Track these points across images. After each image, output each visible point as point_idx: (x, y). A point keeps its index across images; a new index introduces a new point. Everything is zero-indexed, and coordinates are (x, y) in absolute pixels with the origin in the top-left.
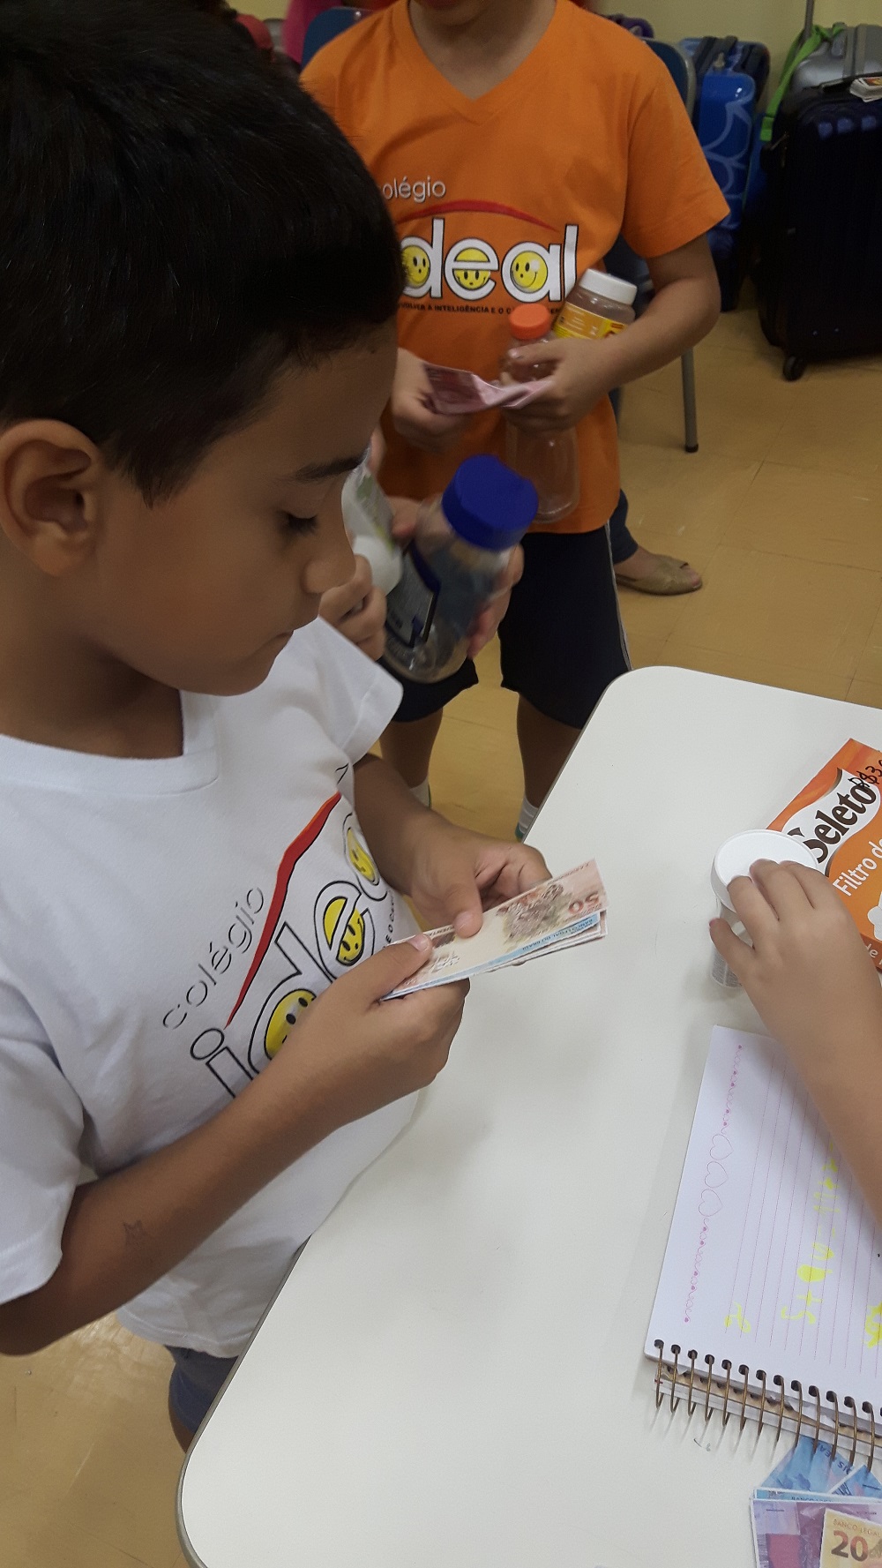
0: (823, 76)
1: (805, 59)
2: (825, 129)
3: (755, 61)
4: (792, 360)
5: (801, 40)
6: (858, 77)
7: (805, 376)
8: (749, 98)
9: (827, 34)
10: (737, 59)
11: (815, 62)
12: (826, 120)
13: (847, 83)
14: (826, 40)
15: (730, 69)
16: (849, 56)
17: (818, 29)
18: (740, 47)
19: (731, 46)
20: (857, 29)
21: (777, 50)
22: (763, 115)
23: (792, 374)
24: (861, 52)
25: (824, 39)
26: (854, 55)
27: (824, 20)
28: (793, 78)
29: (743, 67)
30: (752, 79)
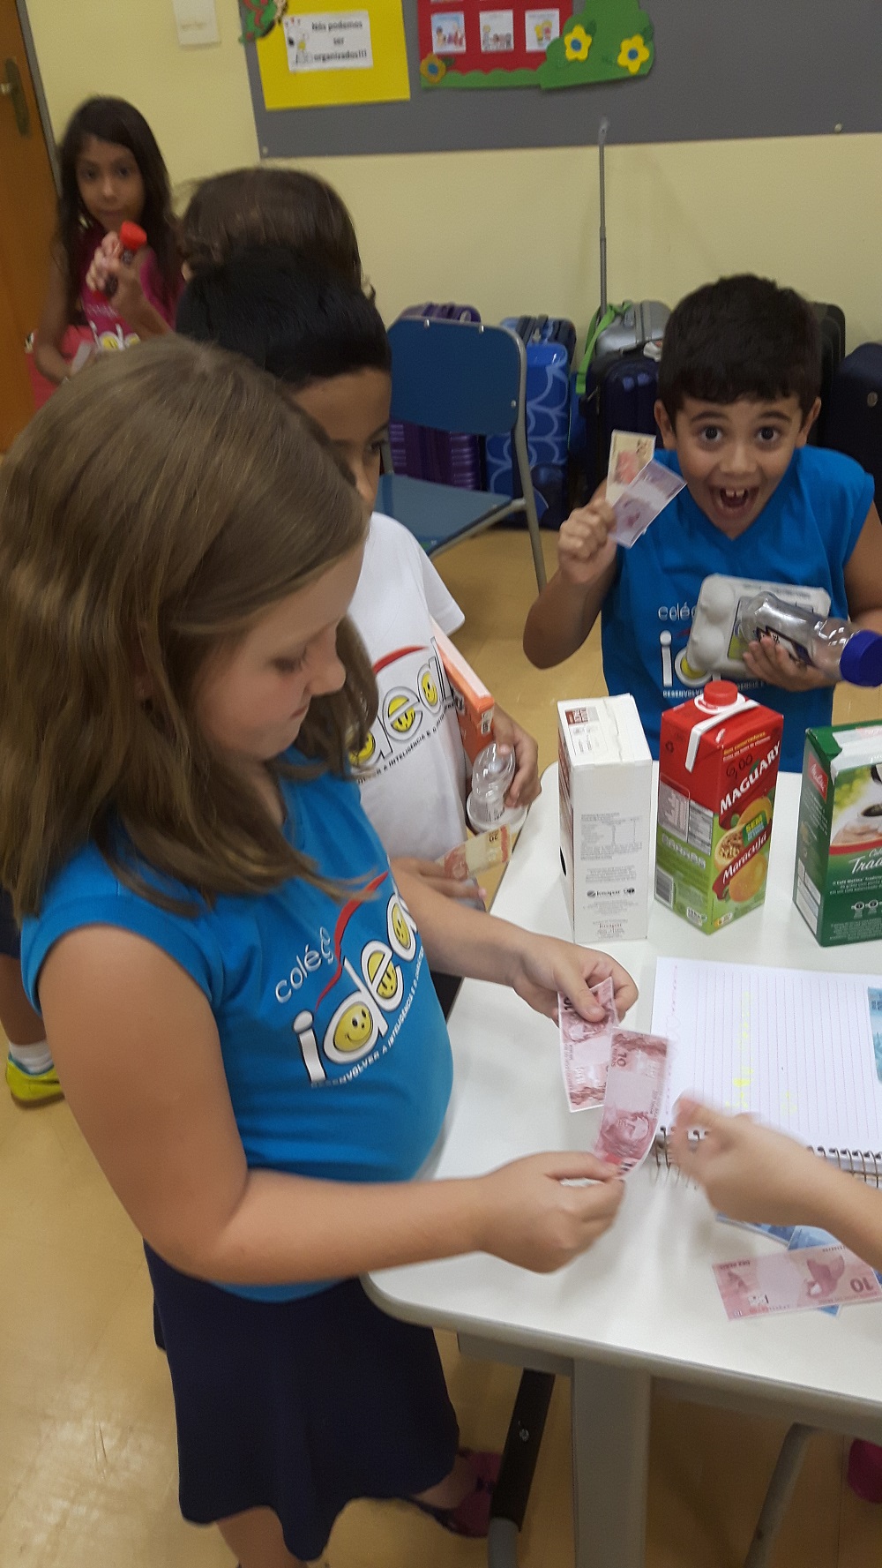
0: (620, 342)
1: (605, 329)
2: (628, 383)
3: (564, 333)
5: (599, 315)
6: (647, 342)
8: (564, 361)
9: (619, 310)
10: (550, 332)
11: (613, 332)
12: (628, 375)
13: (641, 347)
14: (620, 314)
15: (546, 340)
16: (639, 326)
17: (611, 307)
18: (551, 324)
19: (544, 323)
20: (641, 305)
21: (581, 324)
22: (575, 376)
24: (647, 323)
25: (617, 314)
26: (643, 326)
27: (615, 299)
28: (596, 346)
29: (556, 338)
30: (564, 348)
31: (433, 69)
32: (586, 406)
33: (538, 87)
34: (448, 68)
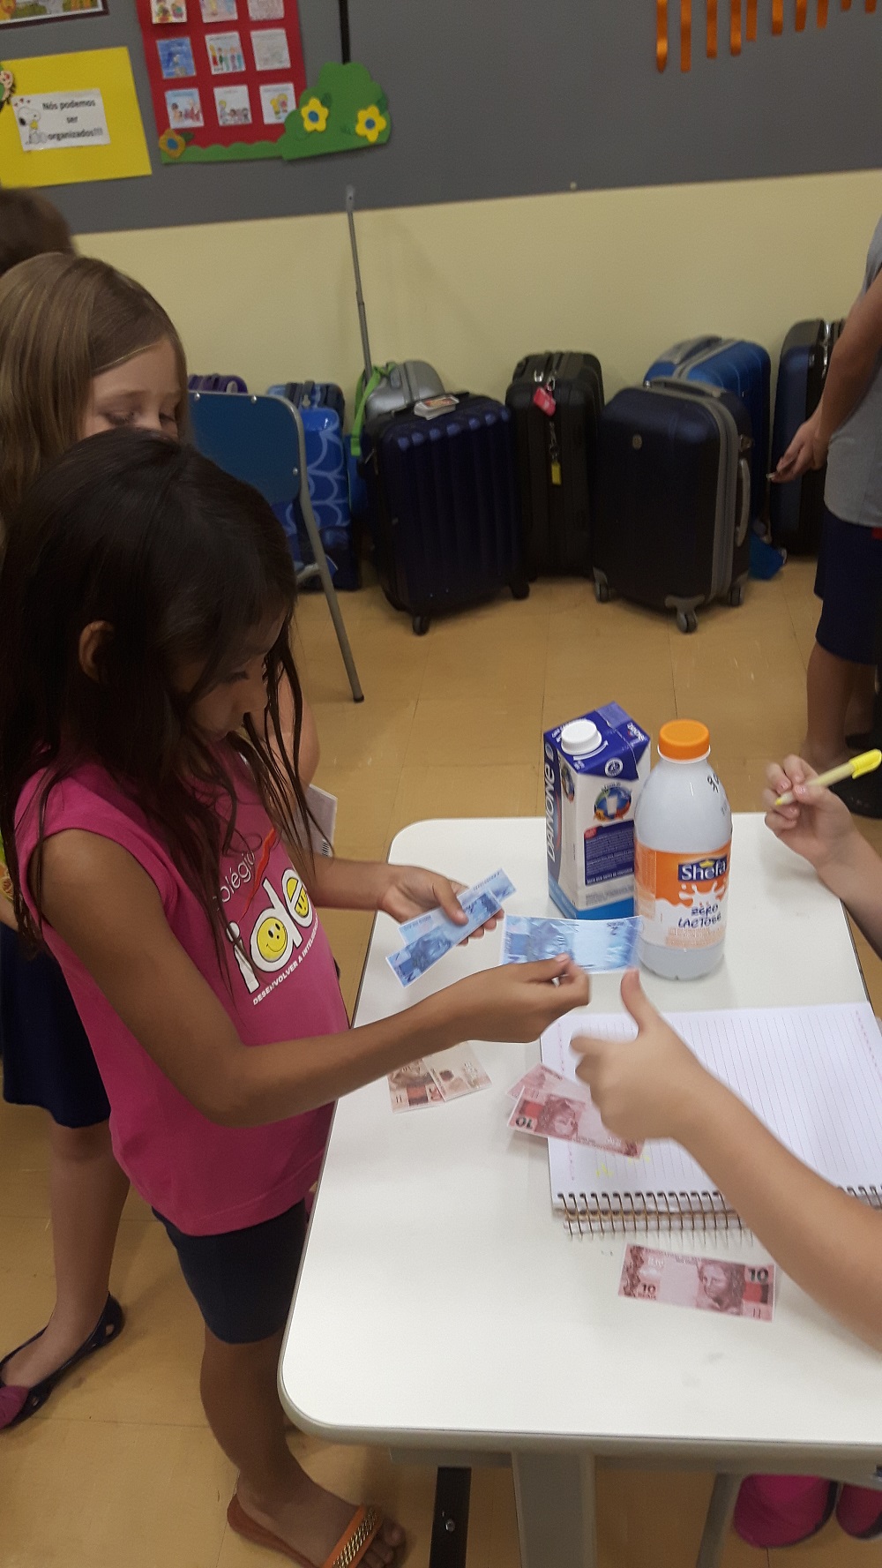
0: (390, 403)
1: (373, 391)
2: (403, 443)
3: (332, 397)
4: (418, 620)
5: (365, 378)
6: (418, 401)
7: (431, 629)
8: (336, 425)
9: (383, 371)
10: (318, 397)
11: (381, 393)
12: (403, 435)
13: (411, 407)
14: (386, 375)
15: (316, 406)
16: (405, 387)
17: (376, 369)
18: (318, 389)
19: (311, 388)
20: (405, 365)
21: (348, 385)
22: (349, 438)
23: (421, 630)
24: (413, 383)
25: (383, 376)
26: (409, 386)
27: (379, 361)
28: (366, 408)
29: (325, 402)
30: (334, 411)
31: (172, 144)
32: (363, 468)
33: (280, 158)
34: (188, 143)
